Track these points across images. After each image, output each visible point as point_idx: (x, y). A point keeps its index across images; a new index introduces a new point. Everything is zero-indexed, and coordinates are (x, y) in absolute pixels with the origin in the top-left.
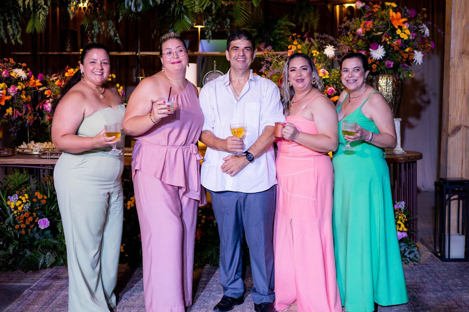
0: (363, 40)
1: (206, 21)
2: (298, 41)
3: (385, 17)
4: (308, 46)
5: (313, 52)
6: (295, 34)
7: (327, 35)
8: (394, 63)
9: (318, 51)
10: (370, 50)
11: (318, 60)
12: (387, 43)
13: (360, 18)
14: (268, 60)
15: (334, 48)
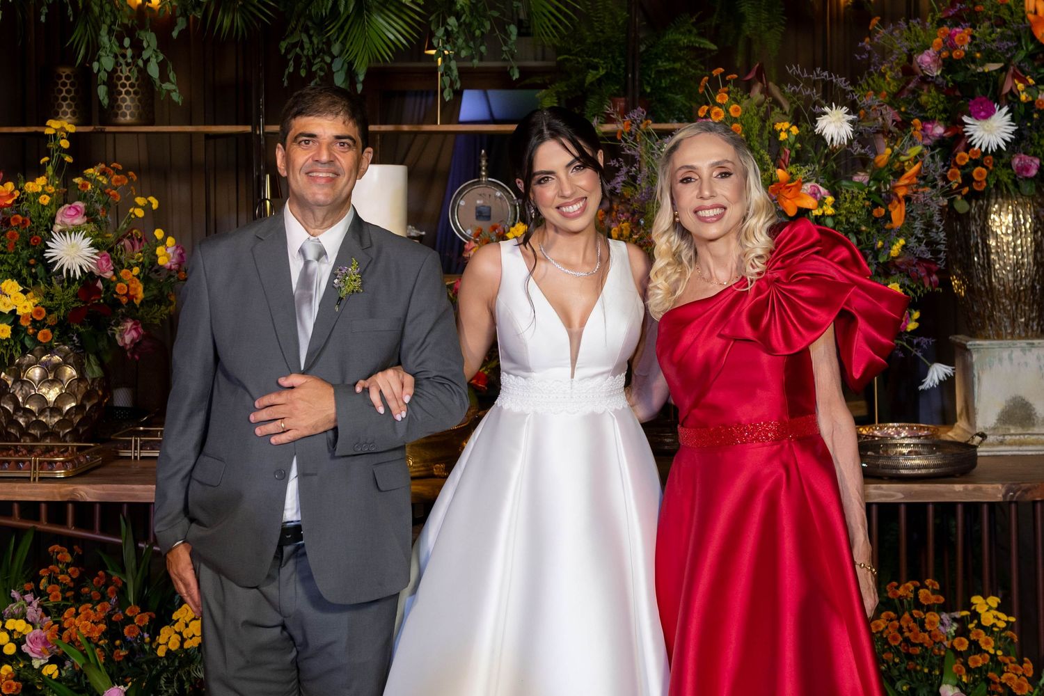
0: (938, 88)
1: (440, 32)
2: (728, 93)
3: (1007, 17)
4: (763, 109)
5: (778, 127)
6: (722, 70)
7: (826, 73)
8: (1041, 164)
9: (794, 124)
10: (966, 119)
11: (793, 154)
12: (1019, 99)
13: (924, 20)
14: (633, 152)
15: (848, 113)
